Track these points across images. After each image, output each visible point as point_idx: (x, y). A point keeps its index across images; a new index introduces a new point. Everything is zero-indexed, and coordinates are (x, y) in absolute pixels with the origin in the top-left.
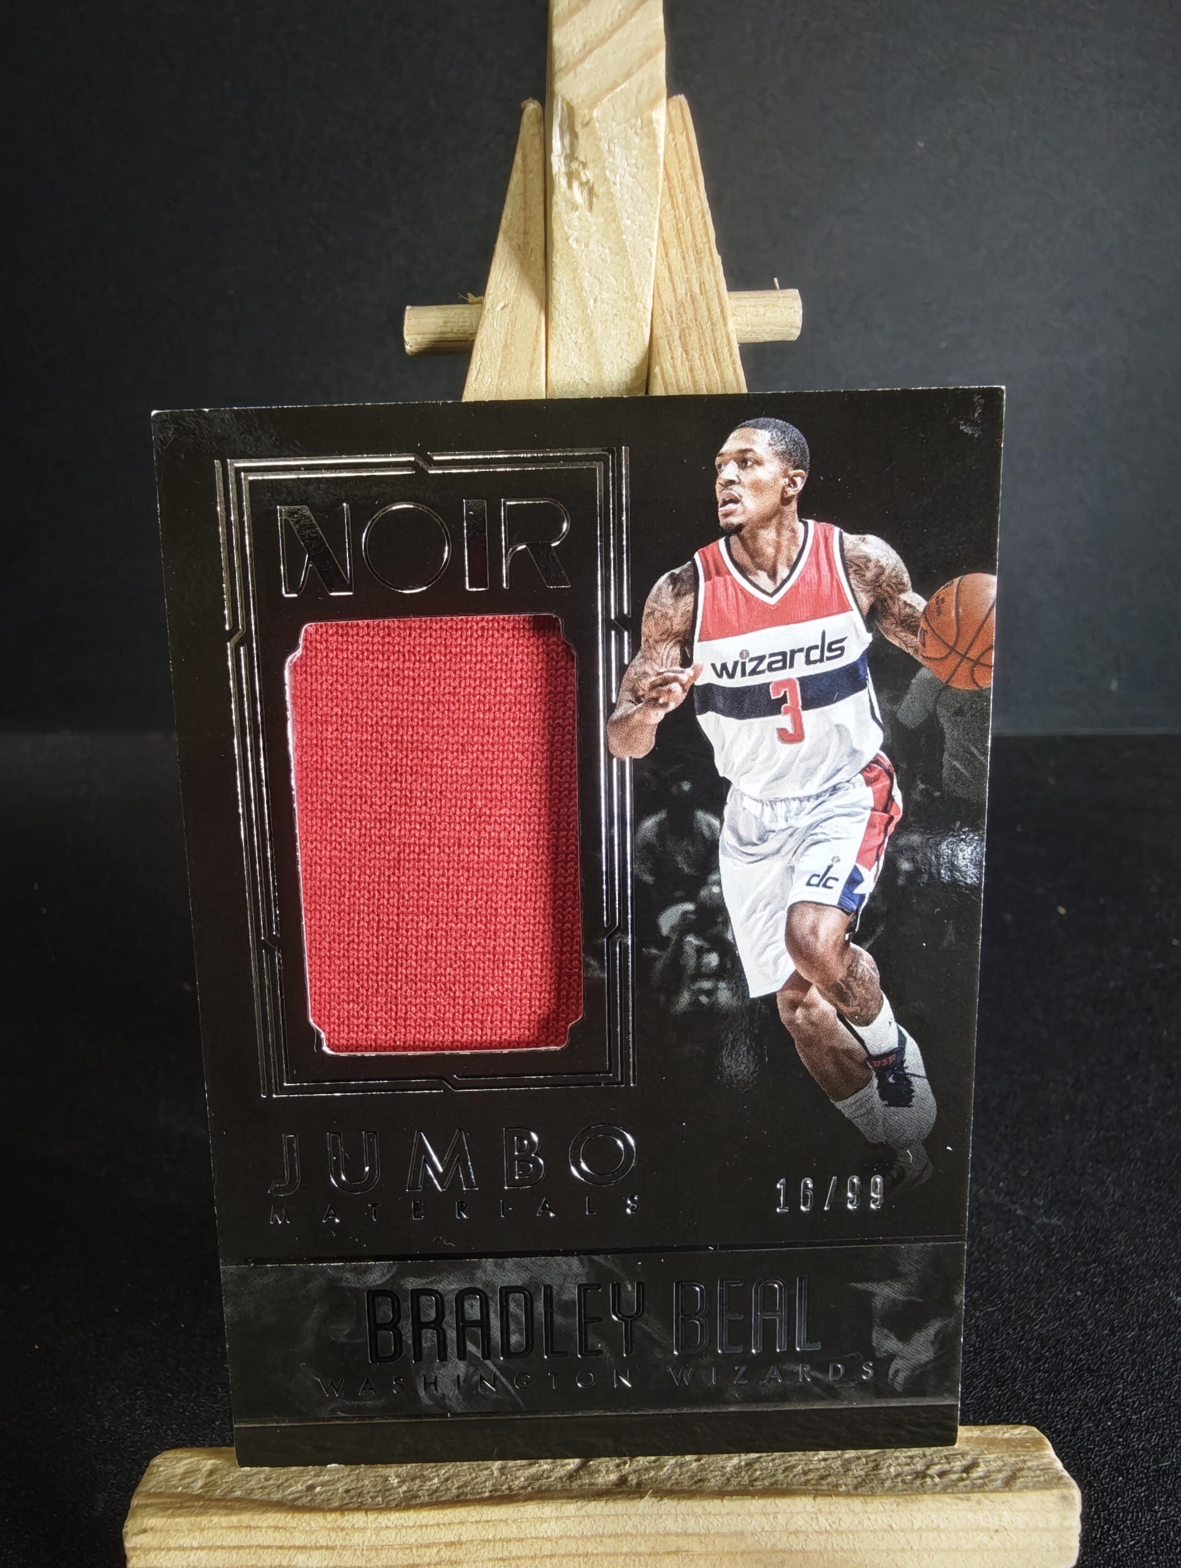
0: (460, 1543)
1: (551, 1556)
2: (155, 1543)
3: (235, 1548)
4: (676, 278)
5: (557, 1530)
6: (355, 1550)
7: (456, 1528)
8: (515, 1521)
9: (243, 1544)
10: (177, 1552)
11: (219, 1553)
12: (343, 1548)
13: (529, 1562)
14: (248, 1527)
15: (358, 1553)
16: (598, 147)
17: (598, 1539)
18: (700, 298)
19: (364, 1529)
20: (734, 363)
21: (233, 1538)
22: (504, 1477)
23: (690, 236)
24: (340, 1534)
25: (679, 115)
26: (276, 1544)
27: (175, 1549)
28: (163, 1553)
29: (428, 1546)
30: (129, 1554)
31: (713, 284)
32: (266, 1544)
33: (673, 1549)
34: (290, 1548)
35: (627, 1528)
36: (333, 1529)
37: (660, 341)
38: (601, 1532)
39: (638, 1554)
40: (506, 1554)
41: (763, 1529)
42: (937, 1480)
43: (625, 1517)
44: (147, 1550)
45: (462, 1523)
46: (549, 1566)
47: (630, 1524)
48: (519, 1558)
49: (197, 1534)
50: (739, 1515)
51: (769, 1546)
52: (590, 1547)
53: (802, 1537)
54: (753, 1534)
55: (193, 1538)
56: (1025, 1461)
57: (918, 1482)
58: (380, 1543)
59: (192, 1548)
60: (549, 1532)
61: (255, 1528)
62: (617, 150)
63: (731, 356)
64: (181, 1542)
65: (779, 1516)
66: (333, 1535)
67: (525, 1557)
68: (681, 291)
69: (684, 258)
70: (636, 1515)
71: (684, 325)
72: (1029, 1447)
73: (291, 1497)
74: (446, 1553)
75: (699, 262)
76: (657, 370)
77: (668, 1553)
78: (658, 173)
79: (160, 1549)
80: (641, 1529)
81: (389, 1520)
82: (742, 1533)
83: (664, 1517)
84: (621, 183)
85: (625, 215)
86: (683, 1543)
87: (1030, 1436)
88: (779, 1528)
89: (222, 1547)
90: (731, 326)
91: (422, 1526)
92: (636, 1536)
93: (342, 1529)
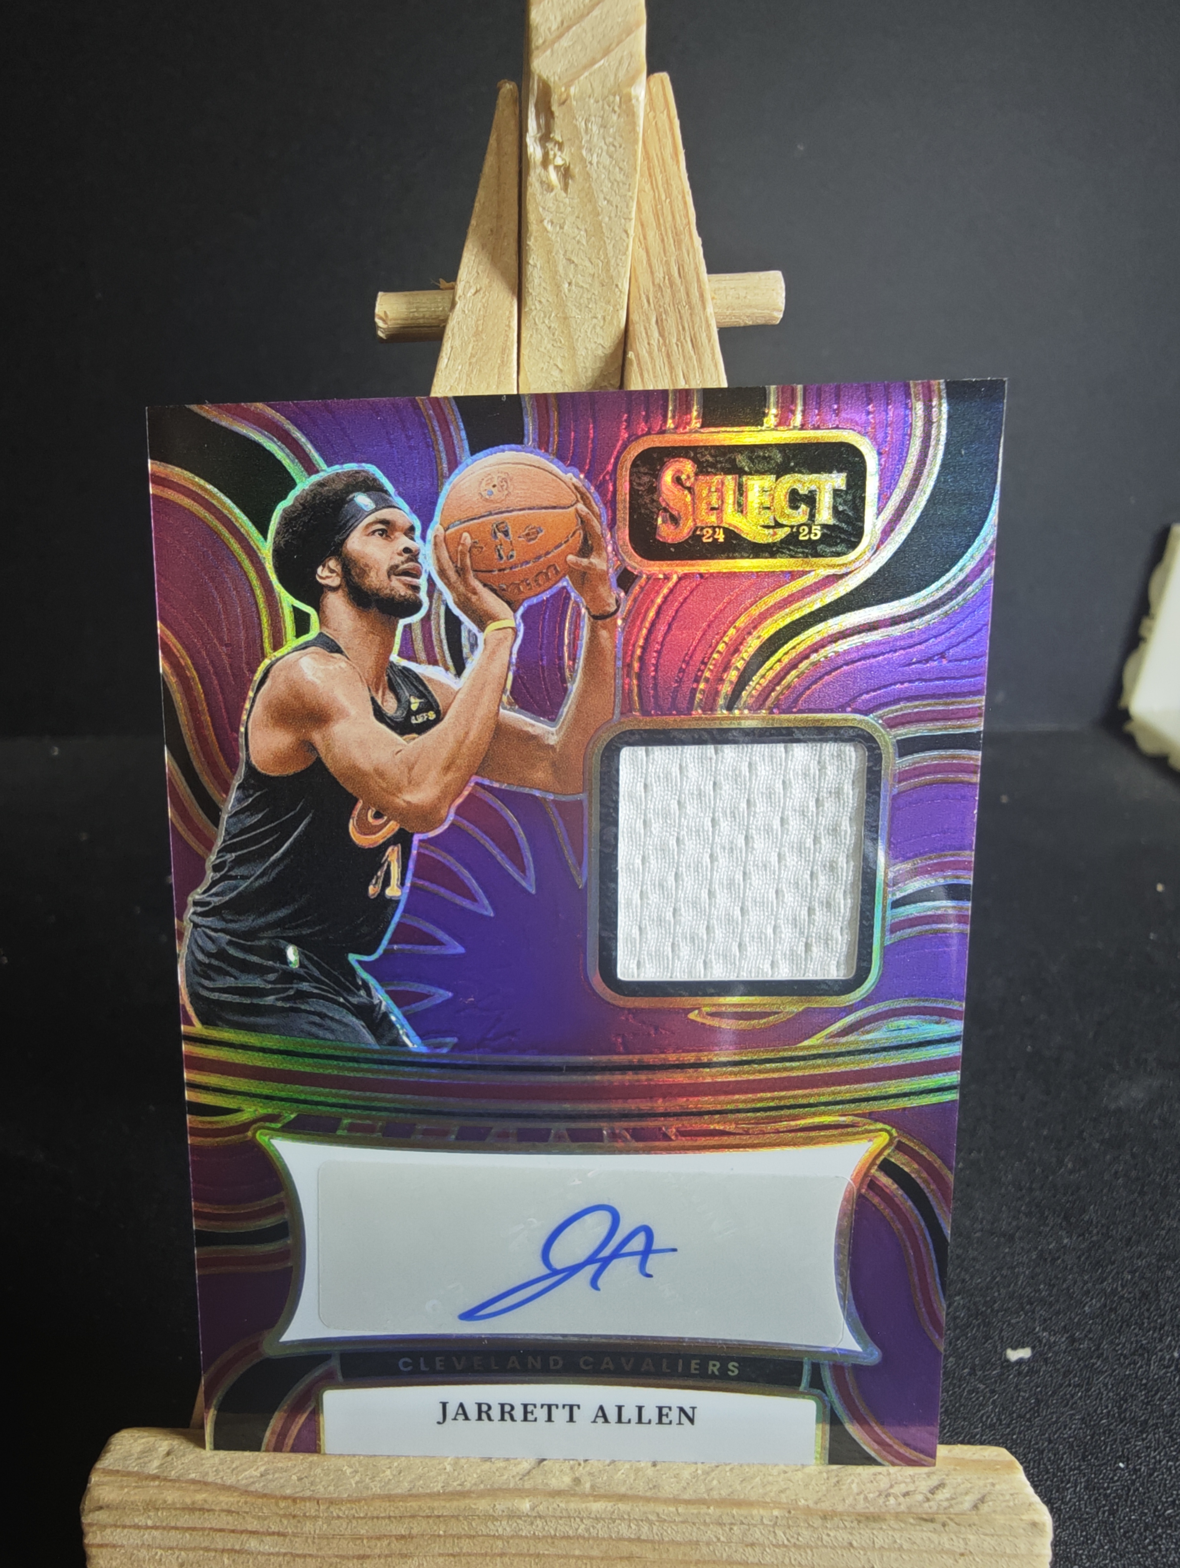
0: (411, 1537)
1: (502, 1555)
2: (110, 1521)
3: (188, 1529)
4: (654, 261)
5: (508, 1529)
6: (307, 1538)
7: (407, 1521)
8: (466, 1518)
9: (197, 1526)
10: (131, 1530)
11: (173, 1532)
12: (295, 1535)
13: (480, 1560)
14: (201, 1509)
15: (309, 1541)
16: (576, 126)
17: (549, 1540)
18: (678, 281)
19: (316, 1518)
20: (713, 349)
21: (186, 1520)
22: (456, 1473)
23: (670, 218)
24: (292, 1521)
25: (661, 93)
26: (229, 1527)
27: (130, 1527)
28: (119, 1530)
29: (379, 1538)
30: (86, 1529)
31: (692, 266)
32: (218, 1527)
33: (625, 1554)
34: (242, 1532)
35: (580, 1531)
36: (285, 1516)
37: (637, 326)
38: (553, 1533)
39: (591, 1558)
40: (457, 1550)
41: (719, 1539)
42: (901, 1499)
43: (578, 1520)
44: (104, 1527)
45: (413, 1517)
46: (499, 1564)
47: (583, 1526)
48: (469, 1555)
49: (151, 1514)
50: (694, 1524)
51: (725, 1555)
52: (542, 1548)
53: (757, 1549)
54: (708, 1544)
55: (149, 1517)
56: (993, 1485)
57: (881, 1501)
58: (332, 1532)
59: (147, 1527)
60: (500, 1530)
61: (208, 1511)
62: (595, 129)
63: (709, 341)
64: (136, 1520)
65: (735, 1528)
66: (285, 1522)
67: (476, 1555)
68: (659, 275)
69: (663, 240)
70: (589, 1518)
71: (662, 310)
72: (997, 1470)
73: (244, 1482)
74: (396, 1546)
75: (678, 243)
76: (631, 355)
77: (621, 1558)
78: (636, 151)
79: (116, 1526)
80: (594, 1532)
81: (340, 1509)
82: (697, 1543)
83: (618, 1522)
84: (598, 163)
85: (601, 196)
86: (636, 1549)
87: (1000, 1459)
88: (734, 1539)
89: (176, 1528)
90: (710, 310)
91: (373, 1518)
92: (588, 1539)
93: (294, 1517)
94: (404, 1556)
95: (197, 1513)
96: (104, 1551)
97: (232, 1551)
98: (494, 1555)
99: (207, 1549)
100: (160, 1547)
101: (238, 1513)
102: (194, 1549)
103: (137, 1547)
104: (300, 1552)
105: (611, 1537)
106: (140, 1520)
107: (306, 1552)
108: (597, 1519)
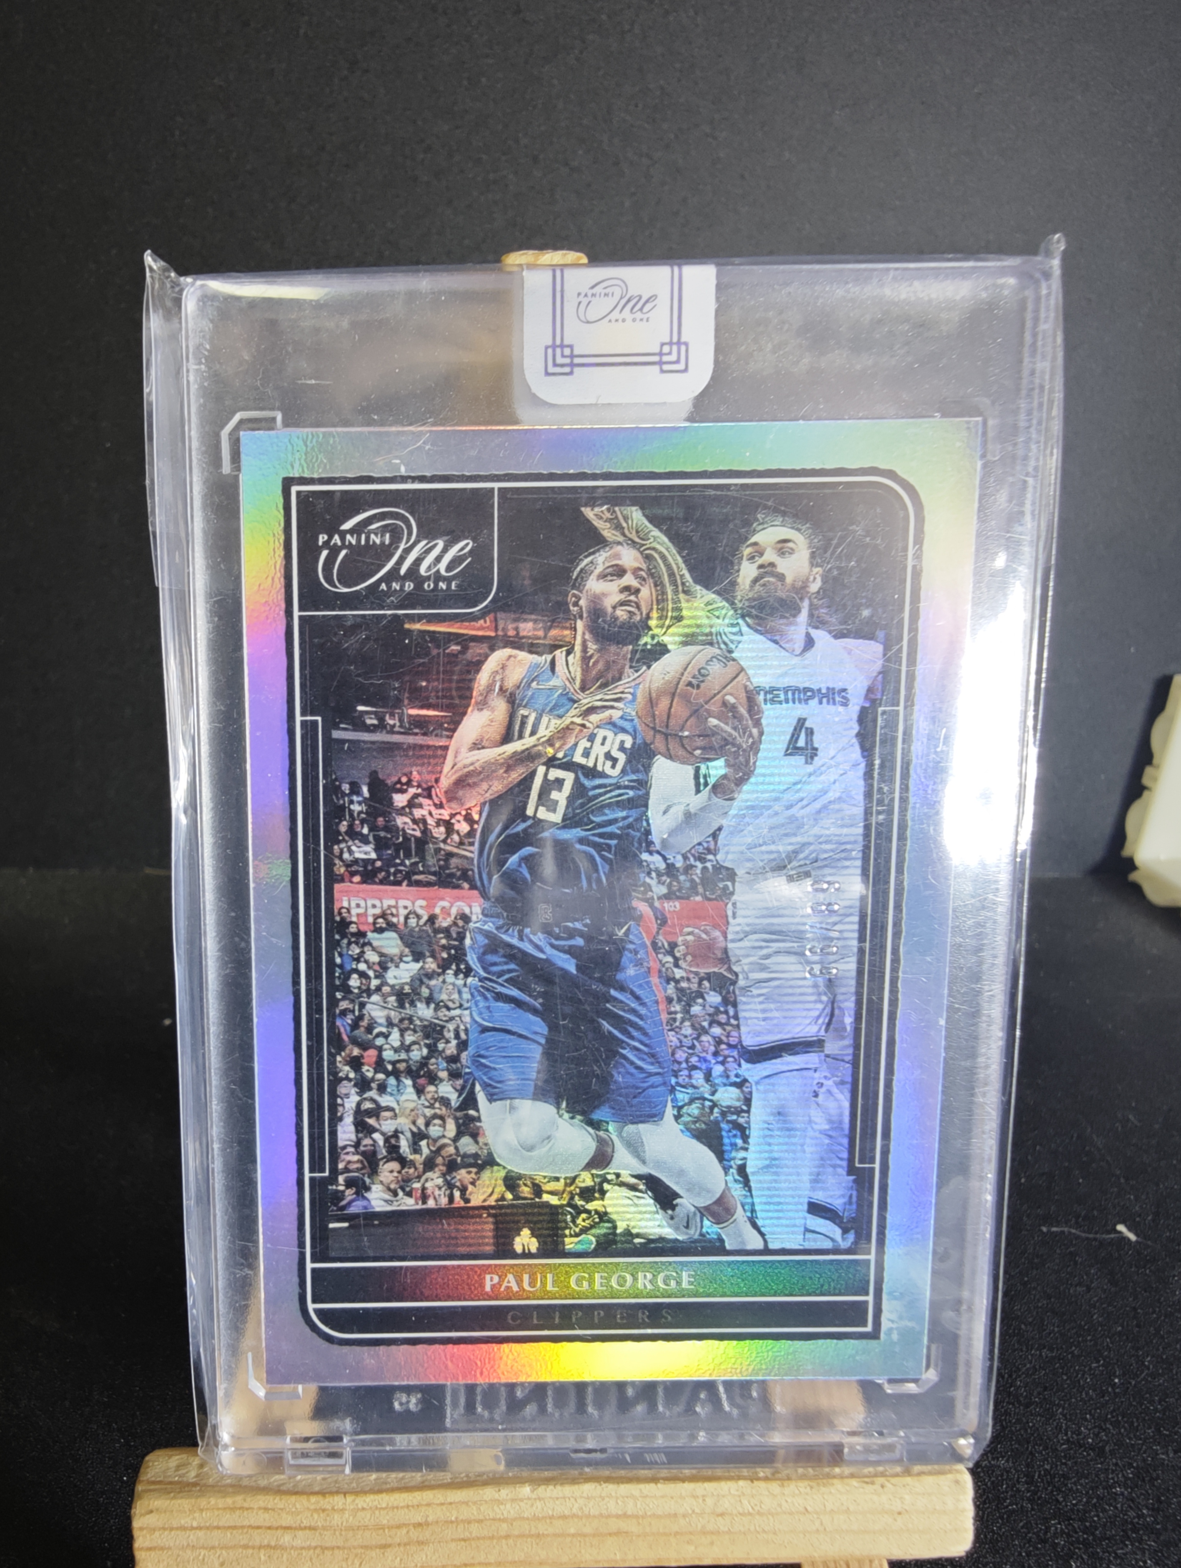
94: (421, 1543)
95: (238, 1512)
96: (153, 1553)
97: (269, 1546)
98: (501, 1538)
99: (246, 1547)
100: (203, 1547)
101: (273, 1510)
102: (234, 1547)
103: (183, 1548)
104: (328, 1544)
105: (601, 1515)
106: (185, 1521)
107: (334, 1544)
108: (588, 1498)
